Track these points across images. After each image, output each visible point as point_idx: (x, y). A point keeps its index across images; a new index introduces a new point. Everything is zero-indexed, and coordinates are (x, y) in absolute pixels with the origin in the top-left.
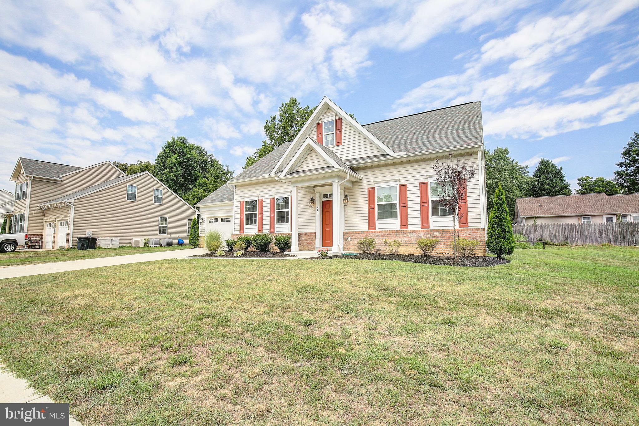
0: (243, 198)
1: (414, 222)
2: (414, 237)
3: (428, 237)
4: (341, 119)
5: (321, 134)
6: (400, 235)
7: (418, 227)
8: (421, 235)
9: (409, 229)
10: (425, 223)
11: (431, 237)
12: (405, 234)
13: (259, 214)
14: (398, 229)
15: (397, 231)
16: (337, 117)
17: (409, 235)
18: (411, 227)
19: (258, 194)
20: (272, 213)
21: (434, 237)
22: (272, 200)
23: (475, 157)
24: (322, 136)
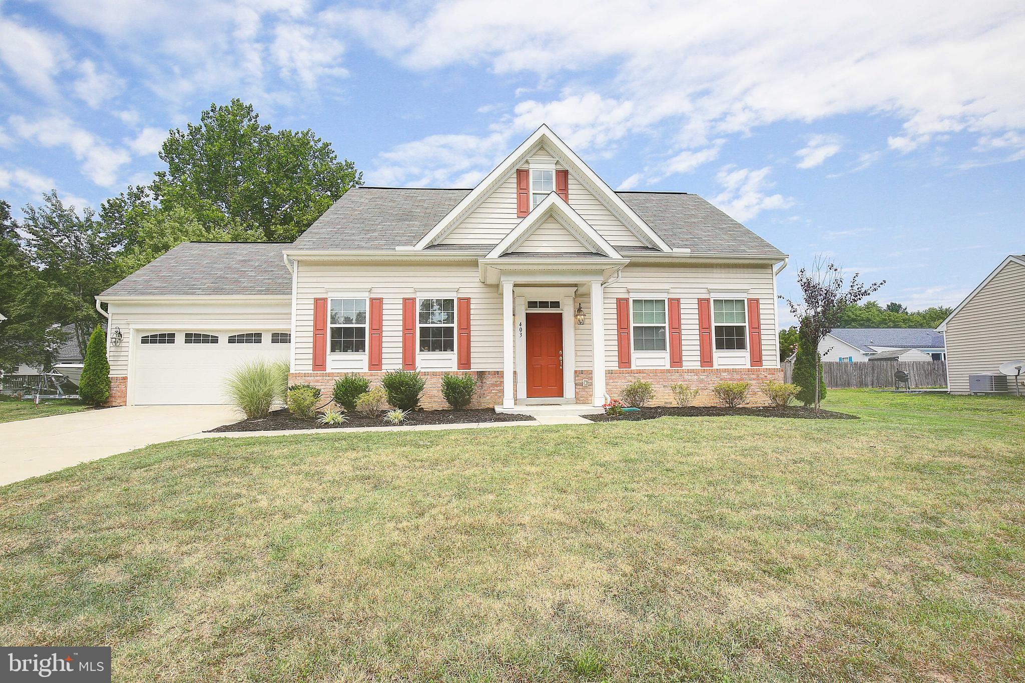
0: (323, 290)
1: (691, 358)
2: (694, 379)
3: (713, 379)
4: (566, 173)
5: (527, 189)
6: (673, 377)
7: (697, 365)
8: (703, 377)
9: (683, 368)
10: (706, 360)
11: (718, 379)
12: (681, 375)
13: (371, 329)
14: (668, 367)
15: (668, 371)
16: (559, 168)
17: (686, 377)
18: (686, 365)
19: (369, 286)
20: (408, 328)
21: (721, 380)
22: (408, 303)
23: (769, 271)
24: (527, 194)
